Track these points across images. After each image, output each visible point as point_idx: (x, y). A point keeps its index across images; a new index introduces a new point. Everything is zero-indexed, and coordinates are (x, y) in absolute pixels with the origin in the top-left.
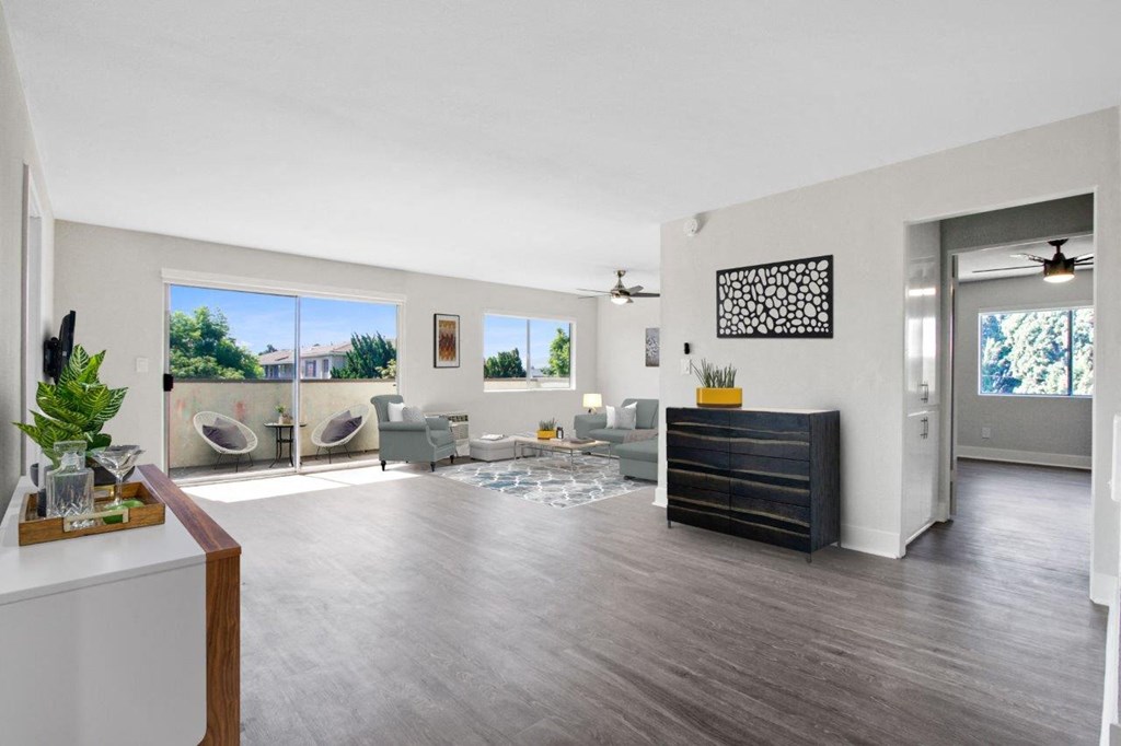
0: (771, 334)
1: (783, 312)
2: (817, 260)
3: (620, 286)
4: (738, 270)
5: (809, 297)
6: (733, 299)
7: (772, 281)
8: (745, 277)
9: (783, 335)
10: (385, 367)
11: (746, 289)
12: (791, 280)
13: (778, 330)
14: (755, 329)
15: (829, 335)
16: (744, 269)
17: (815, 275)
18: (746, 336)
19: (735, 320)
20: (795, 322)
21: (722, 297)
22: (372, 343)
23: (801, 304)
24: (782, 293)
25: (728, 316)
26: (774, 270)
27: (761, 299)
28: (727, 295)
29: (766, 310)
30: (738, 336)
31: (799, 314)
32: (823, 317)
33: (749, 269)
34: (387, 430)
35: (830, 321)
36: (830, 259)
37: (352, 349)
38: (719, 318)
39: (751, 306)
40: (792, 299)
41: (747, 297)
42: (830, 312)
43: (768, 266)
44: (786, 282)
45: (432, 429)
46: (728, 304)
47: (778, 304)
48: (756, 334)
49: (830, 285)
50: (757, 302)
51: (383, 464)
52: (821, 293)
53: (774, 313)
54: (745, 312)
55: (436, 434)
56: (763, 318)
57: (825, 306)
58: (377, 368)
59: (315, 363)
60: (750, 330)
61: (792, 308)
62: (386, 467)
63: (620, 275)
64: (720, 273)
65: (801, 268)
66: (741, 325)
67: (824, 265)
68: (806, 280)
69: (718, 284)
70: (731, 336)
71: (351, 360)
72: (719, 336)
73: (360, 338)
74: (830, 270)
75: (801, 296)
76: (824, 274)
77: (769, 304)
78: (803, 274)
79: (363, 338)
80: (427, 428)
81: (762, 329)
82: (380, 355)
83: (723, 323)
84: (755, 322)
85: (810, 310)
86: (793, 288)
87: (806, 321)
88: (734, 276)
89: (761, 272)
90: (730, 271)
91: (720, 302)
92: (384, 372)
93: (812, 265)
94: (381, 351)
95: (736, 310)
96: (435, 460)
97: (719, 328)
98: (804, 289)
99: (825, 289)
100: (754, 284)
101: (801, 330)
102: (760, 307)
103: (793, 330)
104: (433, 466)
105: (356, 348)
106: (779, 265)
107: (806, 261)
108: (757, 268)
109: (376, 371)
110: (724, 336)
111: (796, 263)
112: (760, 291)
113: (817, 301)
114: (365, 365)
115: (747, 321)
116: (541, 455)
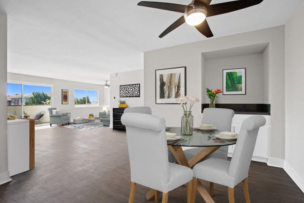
0: (130, 97)
1: (132, 93)
2: (137, 84)
3: (106, 84)
4: (124, 86)
5: (136, 90)
6: (123, 90)
7: (130, 87)
8: (125, 87)
9: (132, 97)
10: (45, 101)
11: (125, 89)
12: (133, 87)
13: (131, 96)
14: (127, 96)
15: (139, 97)
16: (125, 85)
17: (137, 87)
18: (125, 97)
19: (123, 94)
20: (134, 95)
21: (121, 90)
22: (40, 95)
23: (135, 92)
24: (131, 90)
25: (122, 93)
26: (130, 86)
27: (128, 91)
28: (122, 90)
29: (129, 92)
30: (124, 97)
31: (134, 93)
32: (138, 94)
33: (126, 85)
34: (52, 116)
35: (139, 94)
36: (139, 84)
37: (33, 96)
38: (120, 94)
39: (126, 92)
40: (133, 91)
41: (125, 90)
42: (139, 93)
43: (129, 85)
44: (132, 88)
45: (63, 116)
46: (122, 91)
47: (131, 91)
48: (127, 97)
49: (139, 88)
50: (127, 91)
51: (51, 125)
52: (138, 90)
53: (130, 93)
54: (125, 93)
55: (64, 117)
56: (128, 94)
57: (139, 92)
58: (42, 102)
59: (18, 100)
60: (126, 96)
61: (133, 92)
62: (52, 126)
63: (106, 81)
64: (120, 86)
65: (135, 85)
66: (124, 95)
67: (138, 85)
68: (136, 87)
69: (120, 88)
70: (122, 97)
71: (33, 99)
72: (120, 97)
73: (36, 93)
74: (139, 86)
75: (135, 90)
76: (138, 87)
77: (129, 91)
78: (135, 87)
79: (37, 93)
80: (62, 116)
81: (128, 96)
82: (43, 98)
83: (121, 95)
84: (127, 94)
85: (136, 93)
86: (133, 89)
87: (136, 94)
88: (123, 86)
89: (128, 86)
90: (122, 86)
91: (120, 91)
92: (45, 103)
93: (137, 85)
94: (43, 97)
95: (123, 92)
96: (64, 123)
97: (120, 96)
98: (135, 89)
99: (139, 89)
100: (127, 88)
101: (135, 96)
102: (128, 92)
103: (133, 96)
104: (63, 125)
105: (34, 96)
106: (131, 85)
107: (136, 84)
108: (127, 85)
109: (42, 103)
110: (121, 97)
111: (134, 85)
112: (128, 89)
113: (137, 91)
114: (38, 101)
115: (125, 94)
116: (91, 122)
